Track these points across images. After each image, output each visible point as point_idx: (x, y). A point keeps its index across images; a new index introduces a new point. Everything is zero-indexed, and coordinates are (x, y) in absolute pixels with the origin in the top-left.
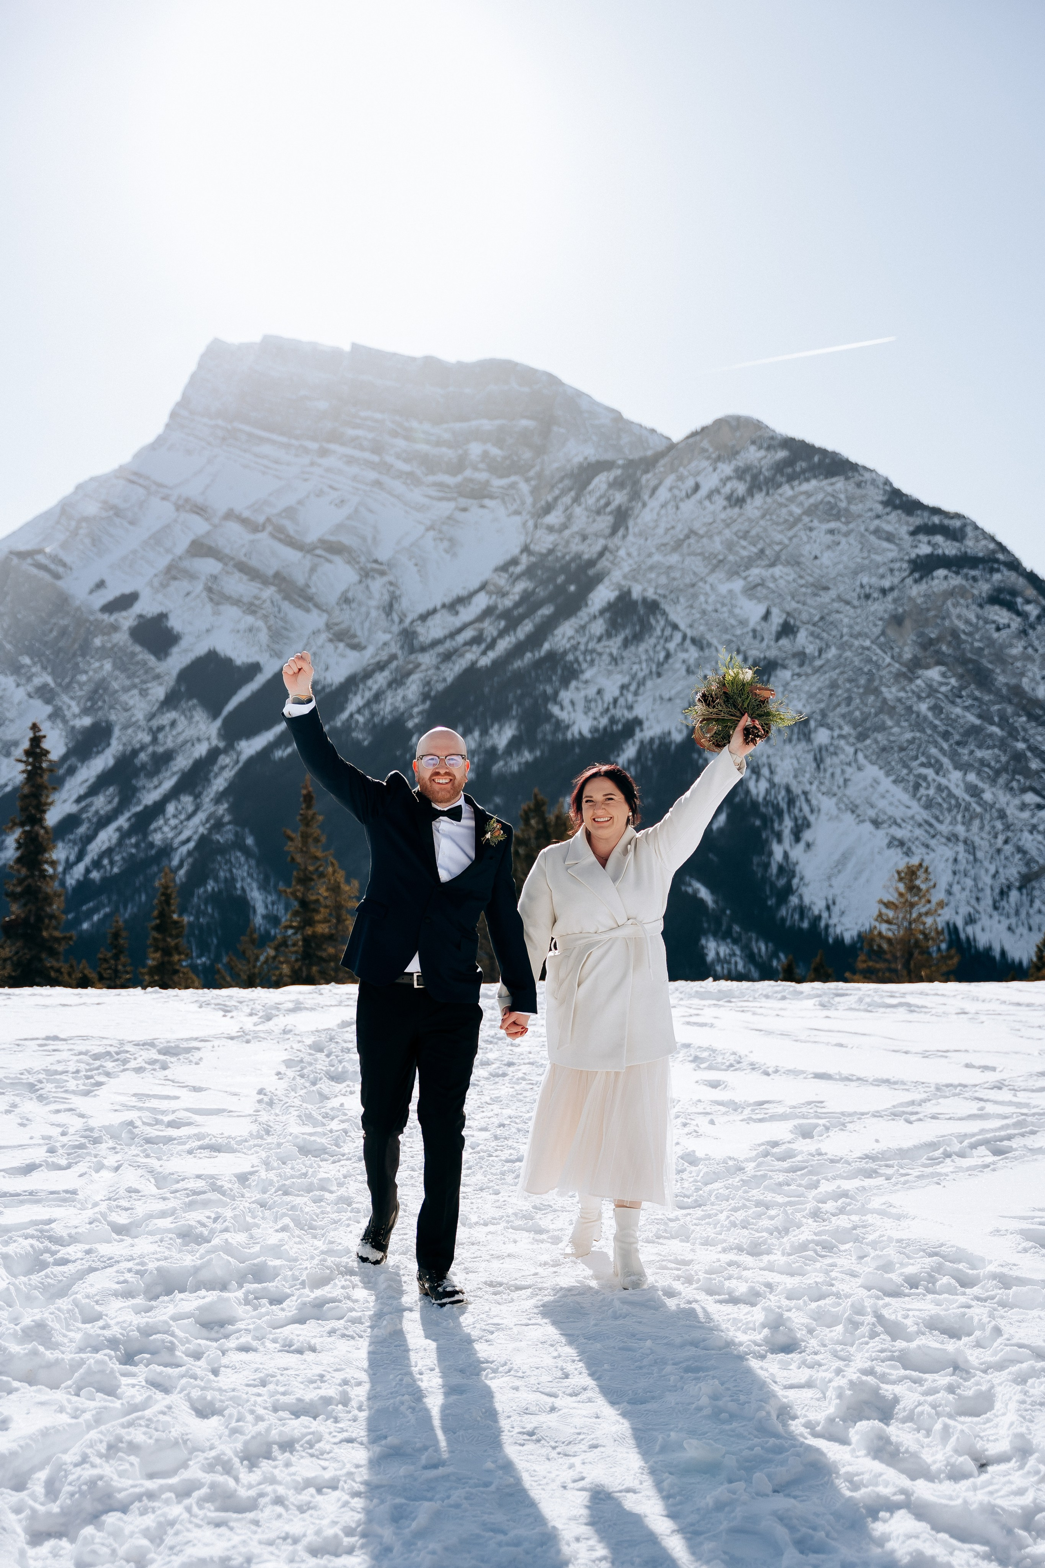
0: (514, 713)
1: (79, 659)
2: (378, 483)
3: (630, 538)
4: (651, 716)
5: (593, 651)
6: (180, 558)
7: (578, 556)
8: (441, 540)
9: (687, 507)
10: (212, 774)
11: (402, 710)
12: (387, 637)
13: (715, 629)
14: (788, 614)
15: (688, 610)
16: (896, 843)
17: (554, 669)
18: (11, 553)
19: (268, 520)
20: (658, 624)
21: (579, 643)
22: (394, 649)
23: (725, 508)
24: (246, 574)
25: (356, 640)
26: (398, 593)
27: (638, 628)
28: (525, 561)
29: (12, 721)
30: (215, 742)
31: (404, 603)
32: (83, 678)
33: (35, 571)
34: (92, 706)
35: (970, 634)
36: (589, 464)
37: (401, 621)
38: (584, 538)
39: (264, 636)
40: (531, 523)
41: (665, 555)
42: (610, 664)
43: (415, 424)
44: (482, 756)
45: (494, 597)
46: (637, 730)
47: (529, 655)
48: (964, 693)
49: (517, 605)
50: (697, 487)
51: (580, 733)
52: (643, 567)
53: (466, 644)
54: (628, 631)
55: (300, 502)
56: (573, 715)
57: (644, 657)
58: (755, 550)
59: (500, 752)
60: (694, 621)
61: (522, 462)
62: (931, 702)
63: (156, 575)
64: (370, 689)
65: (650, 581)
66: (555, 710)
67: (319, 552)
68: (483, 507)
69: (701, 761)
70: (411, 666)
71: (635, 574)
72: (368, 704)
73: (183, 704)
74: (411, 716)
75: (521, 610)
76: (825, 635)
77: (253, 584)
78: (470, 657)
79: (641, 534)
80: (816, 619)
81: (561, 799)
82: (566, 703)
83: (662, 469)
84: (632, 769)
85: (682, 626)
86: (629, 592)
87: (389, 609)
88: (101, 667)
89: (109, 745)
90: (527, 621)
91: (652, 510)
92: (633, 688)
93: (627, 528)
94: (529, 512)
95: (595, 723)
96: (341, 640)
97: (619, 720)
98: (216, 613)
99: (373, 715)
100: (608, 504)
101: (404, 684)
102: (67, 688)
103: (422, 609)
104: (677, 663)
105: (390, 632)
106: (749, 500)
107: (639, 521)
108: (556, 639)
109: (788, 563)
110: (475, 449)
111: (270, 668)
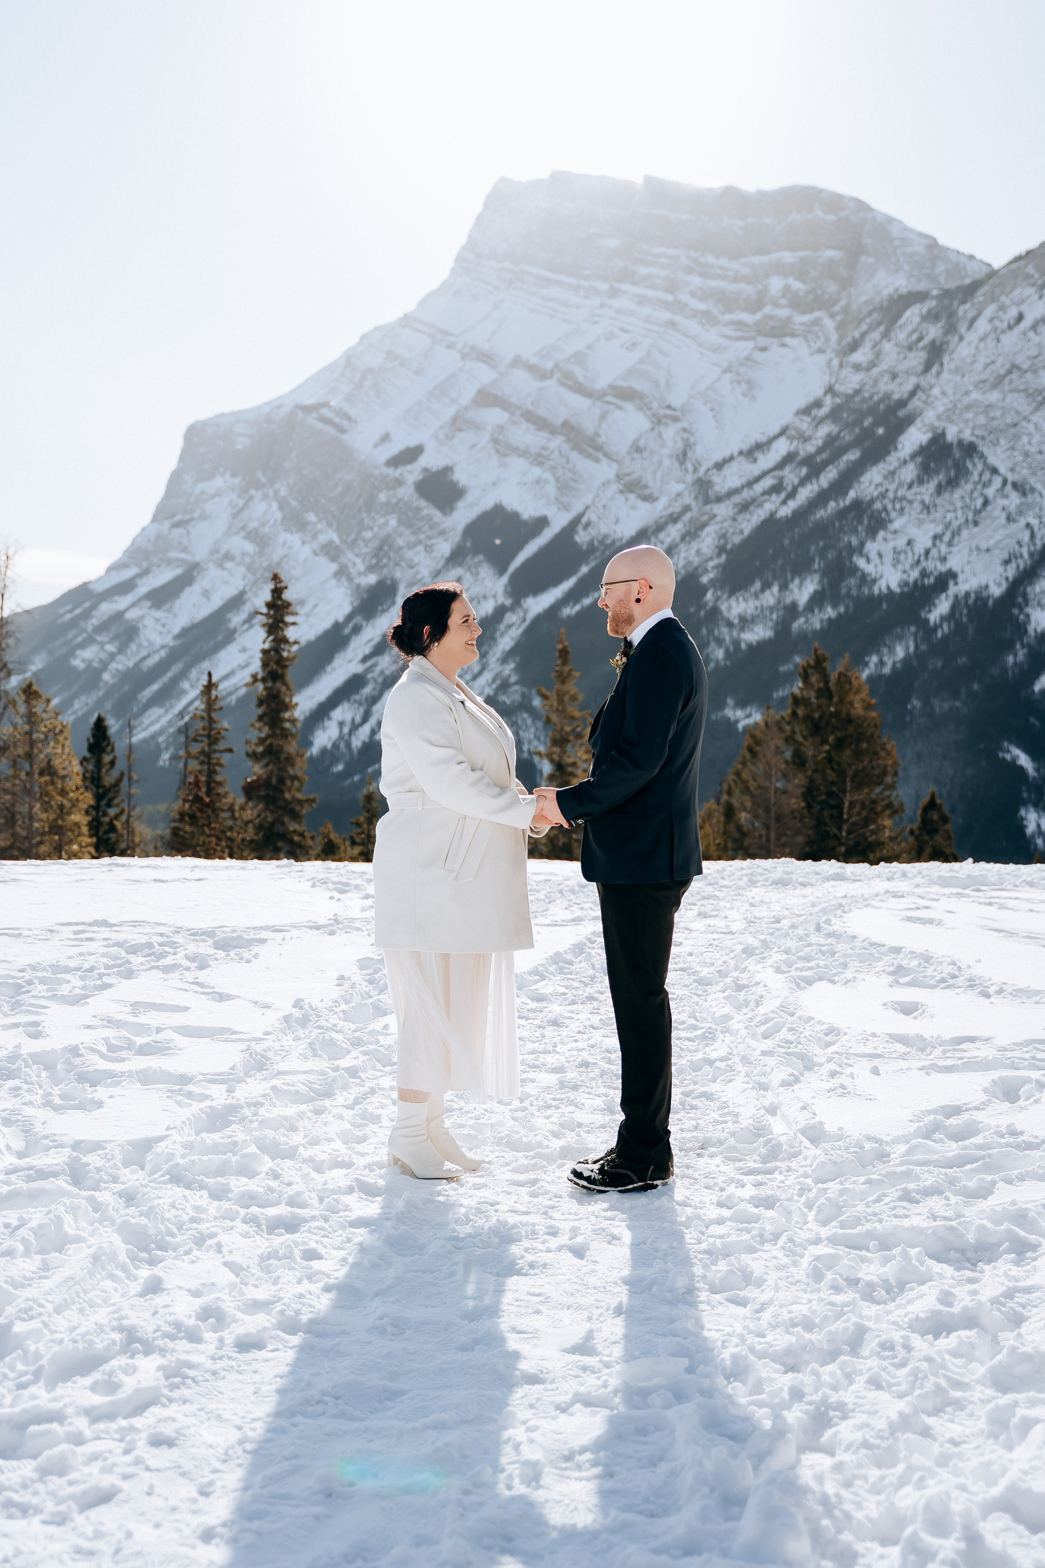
0: (816, 566)
1: (365, 515)
2: (671, 324)
3: (945, 375)
4: (967, 569)
5: (903, 498)
6: (466, 409)
7: (887, 396)
8: (739, 382)
9: (1010, 339)
10: (498, 633)
11: (696, 564)
12: (681, 487)
13: (1040, 473)
15: (1009, 453)
17: (859, 519)
18: (297, 407)
19: (556, 366)
20: (976, 468)
21: (887, 490)
22: (688, 499)
24: (534, 423)
25: (648, 491)
26: (692, 440)
27: (952, 473)
28: (829, 401)
29: (298, 579)
30: (502, 599)
31: (699, 451)
32: (368, 534)
33: (319, 425)
34: (378, 563)
36: (900, 296)
37: (696, 470)
38: (894, 376)
39: (551, 489)
40: (836, 362)
41: (984, 393)
42: (922, 512)
43: (711, 259)
44: (781, 613)
45: (795, 442)
46: (951, 583)
47: (832, 504)
49: (820, 451)
50: (1020, 318)
51: (888, 587)
52: (959, 406)
53: (764, 493)
54: (941, 477)
55: (590, 347)
56: (880, 568)
57: (959, 504)
59: (800, 609)
60: (1016, 464)
61: (827, 296)
63: (441, 427)
64: (662, 542)
65: (966, 422)
66: (861, 563)
67: (609, 398)
68: (783, 345)
69: (1022, 617)
70: (705, 518)
71: (949, 415)
73: (469, 560)
74: (706, 571)
75: (824, 456)
77: (540, 434)
78: (768, 507)
79: (957, 370)
82: (873, 555)
83: (981, 299)
84: (945, 627)
85: (1002, 470)
86: (943, 434)
87: (682, 457)
88: (386, 523)
90: (831, 467)
91: (969, 344)
92: (946, 538)
93: (942, 365)
94: (834, 350)
95: (905, 576)
96: (632, 491)
97: (931, 573)
98: (503, 465)
100: (920, 339)
101: (699, 536)
102: (353, 545)
103: (718, 457)
104: (996, 511)
105: (683, 482)
107: (955, 356)
108: (863, 486)
110: (776, 284)
111: (559, 522)
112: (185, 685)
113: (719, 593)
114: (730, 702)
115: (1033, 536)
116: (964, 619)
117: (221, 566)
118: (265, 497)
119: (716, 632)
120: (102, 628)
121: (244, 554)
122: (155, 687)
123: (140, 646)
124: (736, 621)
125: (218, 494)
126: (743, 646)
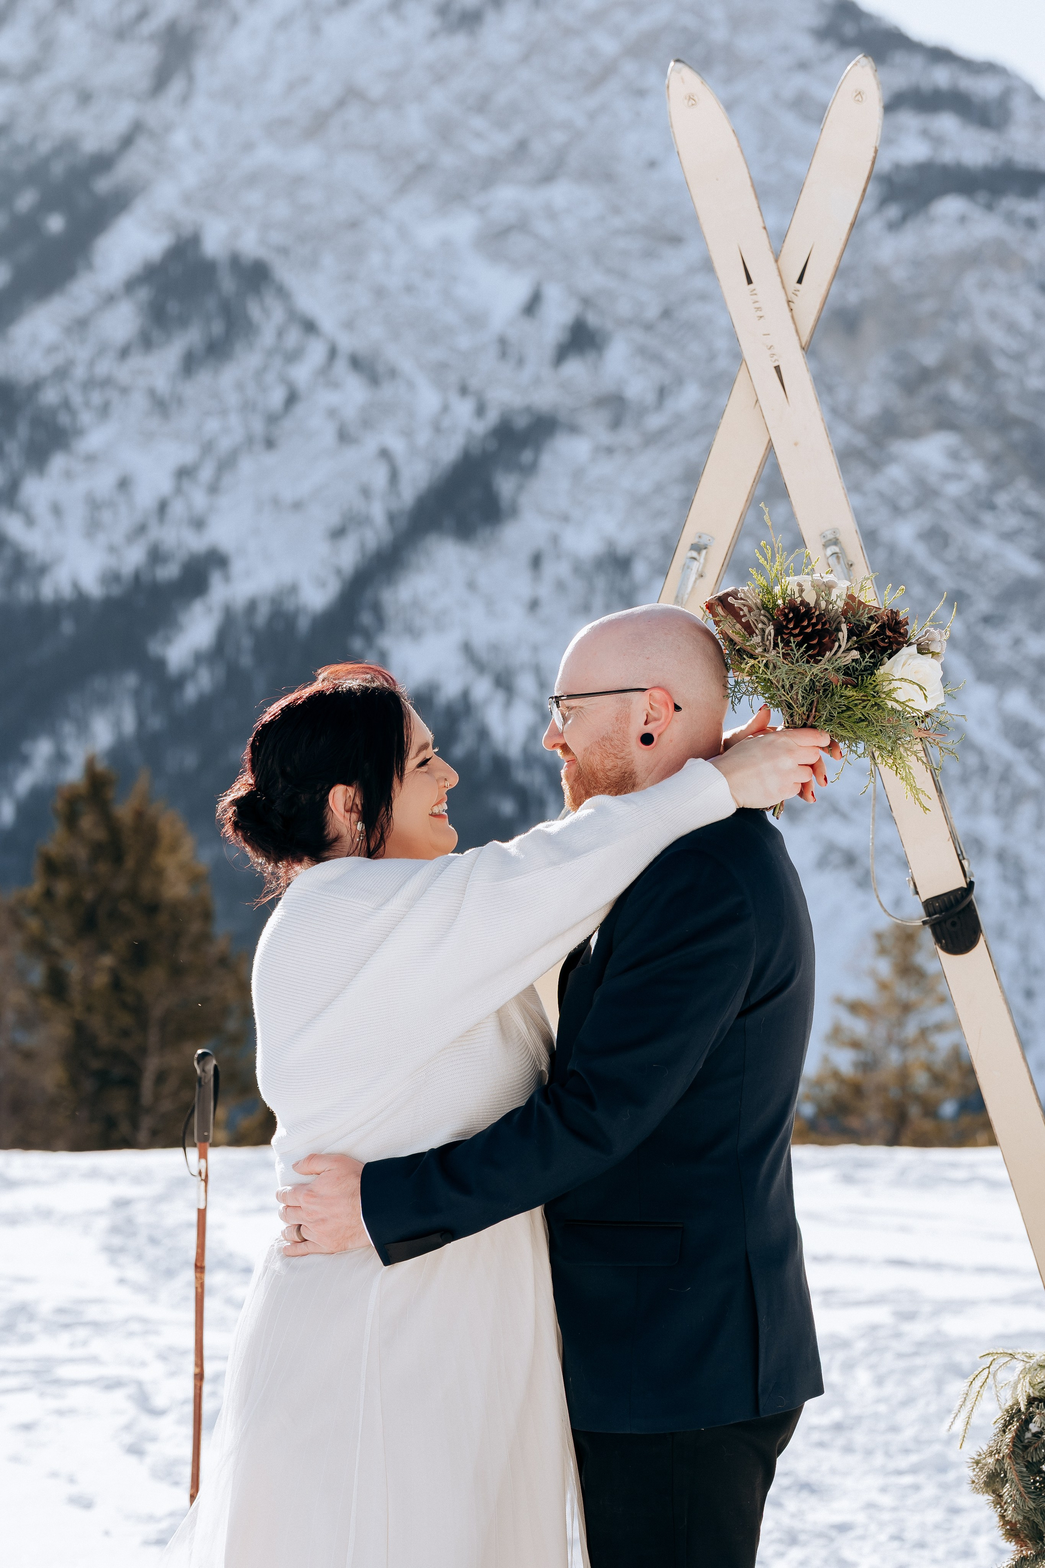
3: (201, 103)
4: (251, 546)
5: (107, 382)
7: (68, 145)
13: (408, 335)
14: (586, 302)
15: (342, 287)
16: (836, 858)
17: (10, 423)
20: (269, 318)
21: (72, 362)
23: (433, 35)
27: (217, 328)
35: (1018, 358)
38: (85, 98)
41: (287, 148)
42: (150, 414)
46: (216, 580)
48: (1002, 499)
51: (76, 586)
52: (233, 175)
56: (58, 540)
57: (233, 399)
58: (503, 141)
60: (357, 313)
62: (922, 520)
65: (249, 212)
66: (15, 527)
71: (212, 194)
76: (671, 355)
79: (226, 94)
80: (652, 312)
81: (26, 747)
82: (40, 509)
84: (206, 676)
85: (329, 325)
86: (197, 239)
91: (254, 35)
92: (206, 473)
93: (191, 78)
95: (114, 561)
97: (172, 555)
100: (143, 15)
104: (314, 417)
106: (490, 17)
107: (222, 60)
109: (583, 176)
115: (394, 476)
116: (246, 660)
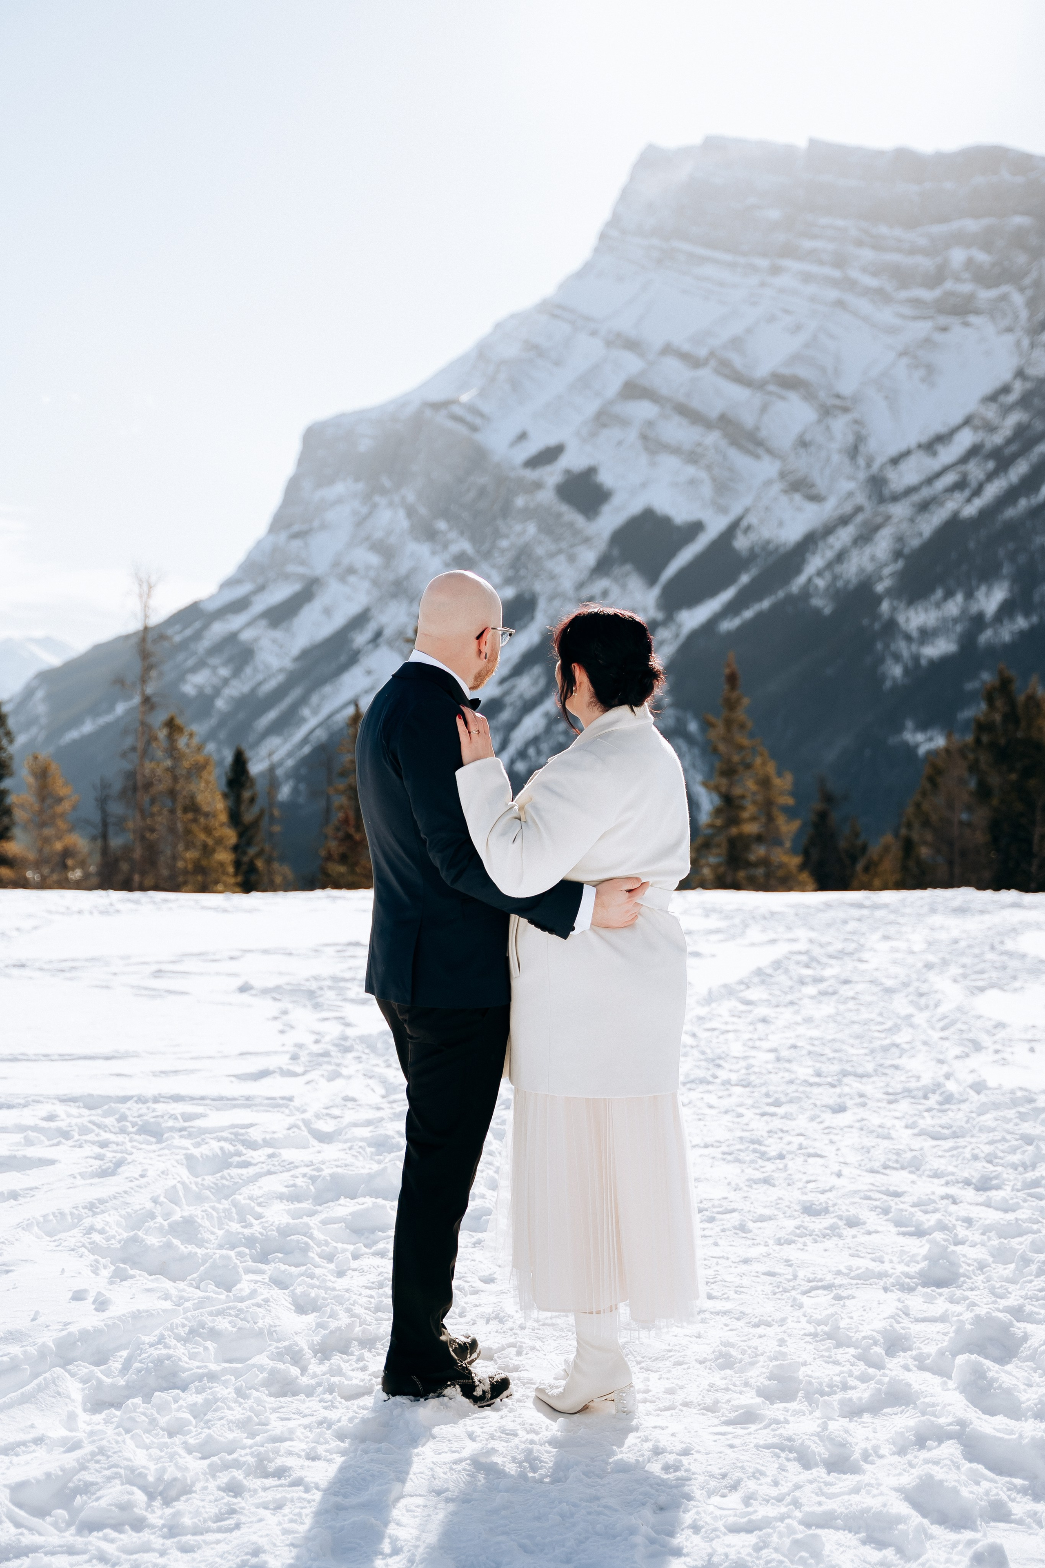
0: (1005, 571)
1: (500, 522)
2: (840, 304)
6: (611, 402)
8: (917, 367)
11: (869, 571)
12: (850, 486)
18: (425, 404)
19: (712, 354)
22: (860, 499)
24: (686, 417)
25: (814, 491)
26: (864, 432)
28: (1019, 387)
30: (654, 613)
31: (872, 445)
32: (504, 543)
33: (450, 424)
34: (515, 575)
37: (869, 465)
39: (707, 490)
40: (1026, 342)
43: (883, 230)
44: (966, 624)
45: (980, 433)
47: (1023, 504)
49: (1009, 442)
53: (946, 490)
55: (749, 331)
59: (988, 619)
61: (1015, 268)
63: (583, 423)
64: (831, 547)
67: (771, 388)
68: (966, 324)
70: (879, 520)
72: (829, 566)
73: (617, 571)
74: (881, 579)
75: (1013, 448)
77: (694, 428)
78: (951, 505)
87: (853, 452)
88: (524, 531)
89: (532, 618)
90: (1021, 460)
94: (1023, 329)
96: (797, 491)
98: (653, 464)
99: (835, 578)
101: (873, 540)
102: (487, 555)
103: (893, 450)
105: (855, 480)
110: (958, 256)
111: (715, 526)
112: (306, 712)
113: (895, 603)
114: (909, 724)
117: (342, 579)
118: (391, 504)
119: (893, 647)
120: (216, 649)
121: (368, 568)
122: (272, 715)
123: (255, 670)
124: (915, 634)
125: (339, 501)
126: (923, 662)
